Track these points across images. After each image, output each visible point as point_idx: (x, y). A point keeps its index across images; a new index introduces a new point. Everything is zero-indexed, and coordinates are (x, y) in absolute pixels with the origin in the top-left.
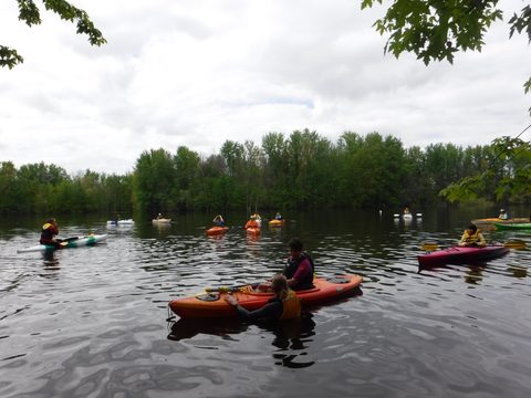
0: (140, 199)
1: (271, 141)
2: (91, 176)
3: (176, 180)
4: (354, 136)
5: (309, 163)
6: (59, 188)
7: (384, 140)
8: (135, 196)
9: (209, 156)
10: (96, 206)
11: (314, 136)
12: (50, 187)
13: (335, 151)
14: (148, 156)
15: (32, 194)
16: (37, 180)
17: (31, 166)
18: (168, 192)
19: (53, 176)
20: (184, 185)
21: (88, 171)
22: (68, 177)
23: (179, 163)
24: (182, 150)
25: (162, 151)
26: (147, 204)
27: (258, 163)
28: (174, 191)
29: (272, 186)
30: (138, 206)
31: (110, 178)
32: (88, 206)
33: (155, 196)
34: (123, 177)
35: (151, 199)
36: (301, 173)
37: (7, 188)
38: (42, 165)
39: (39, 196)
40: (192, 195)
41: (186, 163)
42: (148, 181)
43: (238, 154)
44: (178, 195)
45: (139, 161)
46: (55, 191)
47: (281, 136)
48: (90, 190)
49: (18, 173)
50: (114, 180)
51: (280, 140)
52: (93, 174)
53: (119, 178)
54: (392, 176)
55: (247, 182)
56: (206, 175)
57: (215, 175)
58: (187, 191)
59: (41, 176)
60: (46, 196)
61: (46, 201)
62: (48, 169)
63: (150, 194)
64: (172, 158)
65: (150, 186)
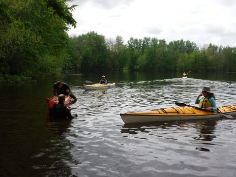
2: (212, 48)
6: (192, 55)
10: (215, 68)
12: (186, 55)
15: (176, 59)
16: (178, 51)
17: (175, 42)
19: (188, 48)
21: (211, 45)
22: (197, 49)
31: (225, 49)
32: (210, 68)
37: (161, 56)
38: (182, 41)
39: (180, 60)
46: (189, 58)
48: (211, 57)
49: (168, 46)
52: (214, 46)
53: (231, 49)
59: (181, 48)
60: (183, 61)
61: (183, 64)
62: (185, 44)
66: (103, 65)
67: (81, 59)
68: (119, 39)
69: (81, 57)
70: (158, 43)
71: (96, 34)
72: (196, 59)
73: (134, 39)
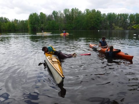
0: (30, 27)
1: (66, 11)
3: (40, 22)
4: (88, 10)
5: (76, 17)
7: (96, 11)
8: (29, 26)
9: (49, 15)
10: (18, 29)
11: (78, 10)
13: (83, 14)
14: (32, 15)
18: (38, 25)
19: (6, 20)
20: (42, 23)
21: (15, 19)
22: (10, 21)
24: (41, 13)
25: (36, 13)
26: (32, 28)
27: (62, 17)
28: (39, 24)
29: (66, 23)
30: (30, 29)
31: (21, 21)
32: (16, 29)
33: (34, 26)
34: (25, 21)
35: (33, 27)
36: (74, 20)
38: (2, 18)
39: (2, 26)
40: (44, 26)
41: (42, 17)
42: (32, 22)
43: (57, 14)
44: (41, 26)
45: (29, 16)
46: (6, 25)
47: (69, 9)
48: (16, 24)
50: (23, 22)
51: (68, 11)
52: (17, 20)
54: (98, 21)
55: (59, 22)
56: (48, 20)
57: (50, 20)
58: (43, 25)
59: (2, 21)
60: (4, 26)
61: (4, 28)
62: (4, 19)
63: (33, 25)
64: (39, 15)
65: (33, 23)
72: (9, 26)
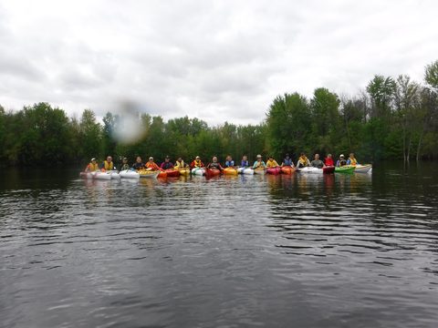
0: (274, 148)
3: (314, 125)
8: (268, 145)
12: (191, 137)
14: (281, 102)
17: (177, 120)
18: (305, 139)
19: (197, 127)
20: (323, 131)
23: (317, 107)
24: (321, 94)
25: (297, 95)
28: (311, 137)
33: (290, 144)
34: (257, 127)
35: (285, 147)
38: (186, 118)
40: (333, 143)
42: (282, 128)
44: (317, 142)
45: (272, 106)
46: (195, 141)
49: (166, 126)
56: (349, 120)
58: (327, 137)
59: (184, 129)
63: (284, 141)
64: (309, 102)
65: (284, 133)
66: (58, 156)
67: (18, 148)
68: (88, 115)
69: (18, 144)
70: (152, 121)
71: (49, 107)
73: (113, 114)
